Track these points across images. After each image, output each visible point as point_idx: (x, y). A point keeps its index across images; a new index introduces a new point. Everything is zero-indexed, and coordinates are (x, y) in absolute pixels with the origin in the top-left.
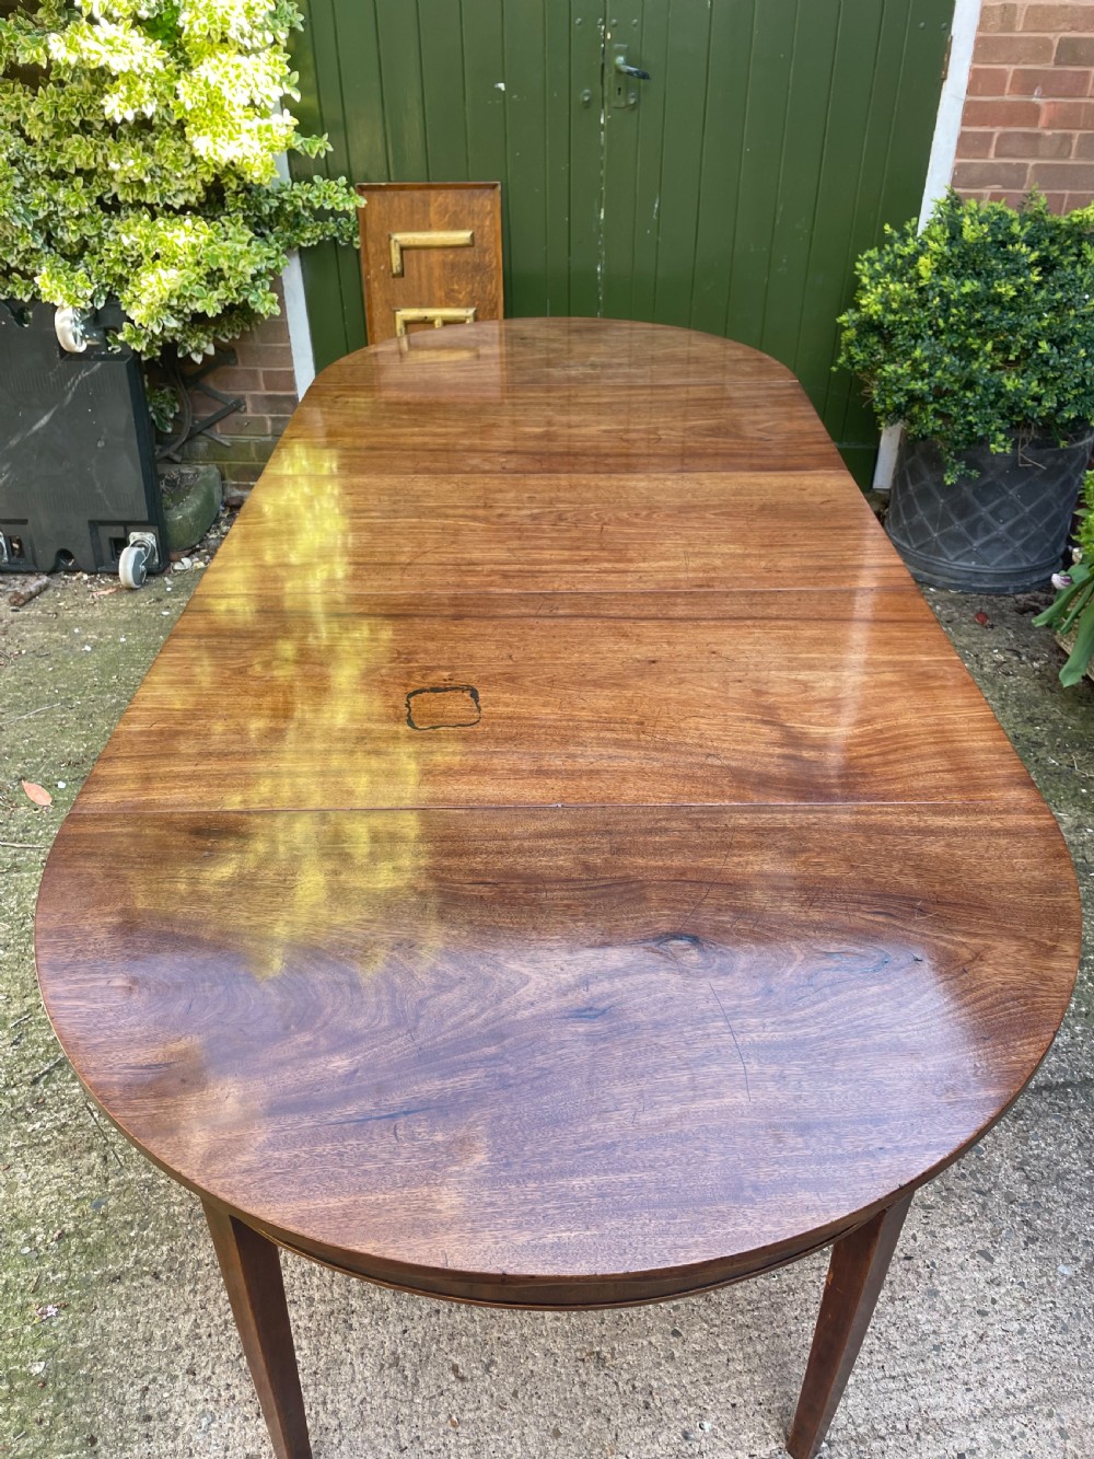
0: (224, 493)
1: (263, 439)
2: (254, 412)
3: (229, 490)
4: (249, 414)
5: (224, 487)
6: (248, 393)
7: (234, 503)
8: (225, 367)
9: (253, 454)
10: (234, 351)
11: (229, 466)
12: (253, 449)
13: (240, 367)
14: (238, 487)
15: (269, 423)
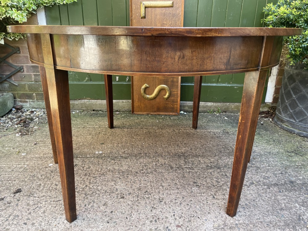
0: (15, 104)
1: (31, 83)
2: (27, 72)
3: (17, 103)
4: (25, 73)
5: (15, 101)
6: (24, 65)
7: (18, 107)
8: (15, 55)
9: (27, 89)
10: (19, 48)
11: (18, 93)
12: (27, 86)
13: (21, 55)
14: (21, 101)
15: (33, 76)
